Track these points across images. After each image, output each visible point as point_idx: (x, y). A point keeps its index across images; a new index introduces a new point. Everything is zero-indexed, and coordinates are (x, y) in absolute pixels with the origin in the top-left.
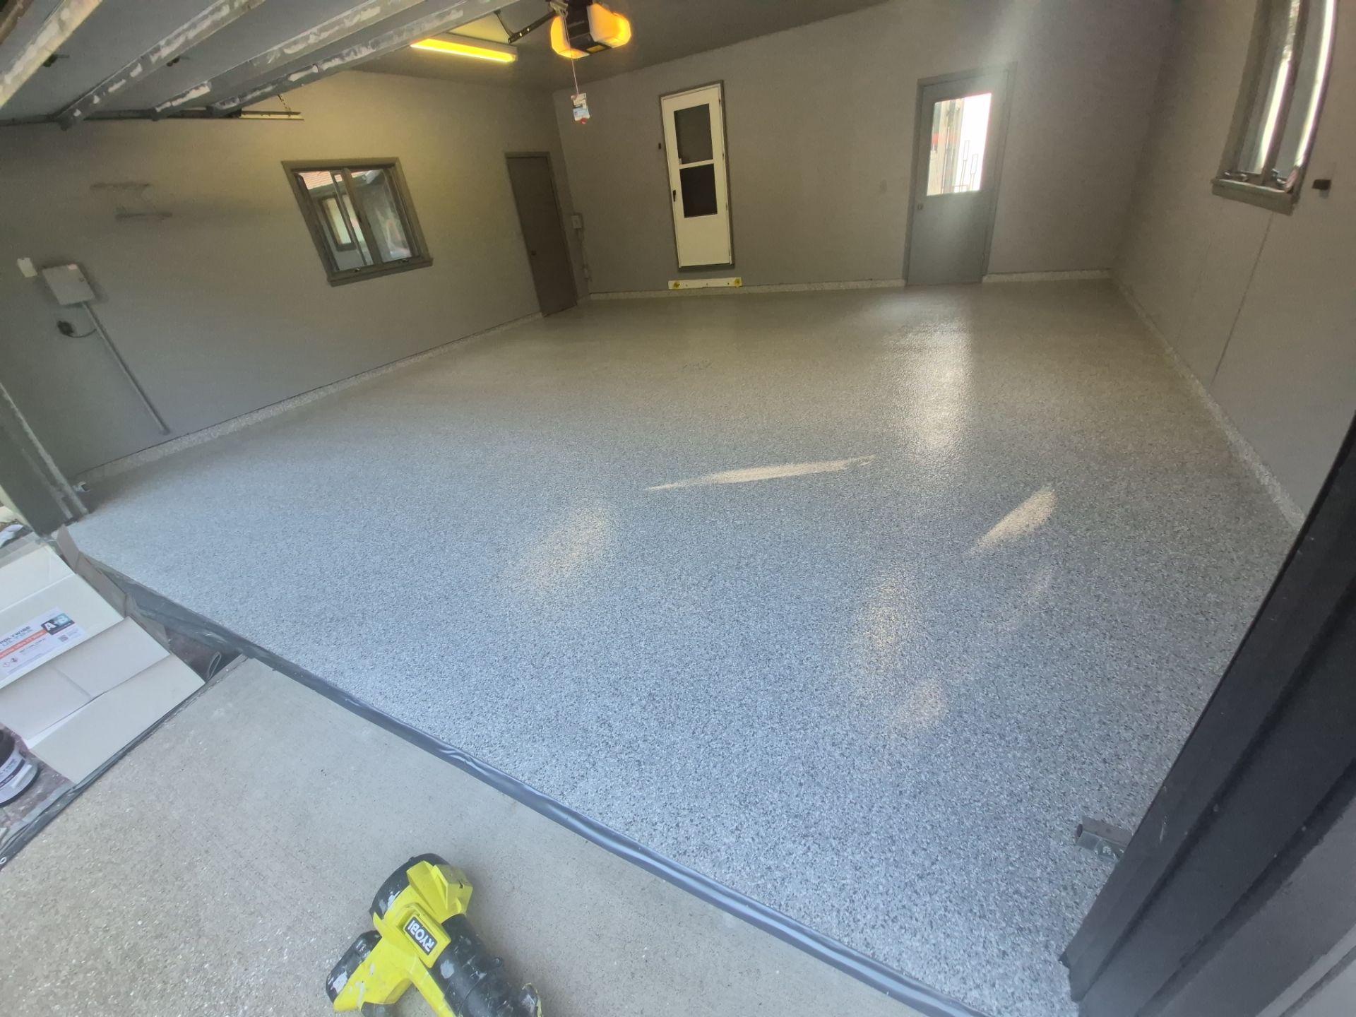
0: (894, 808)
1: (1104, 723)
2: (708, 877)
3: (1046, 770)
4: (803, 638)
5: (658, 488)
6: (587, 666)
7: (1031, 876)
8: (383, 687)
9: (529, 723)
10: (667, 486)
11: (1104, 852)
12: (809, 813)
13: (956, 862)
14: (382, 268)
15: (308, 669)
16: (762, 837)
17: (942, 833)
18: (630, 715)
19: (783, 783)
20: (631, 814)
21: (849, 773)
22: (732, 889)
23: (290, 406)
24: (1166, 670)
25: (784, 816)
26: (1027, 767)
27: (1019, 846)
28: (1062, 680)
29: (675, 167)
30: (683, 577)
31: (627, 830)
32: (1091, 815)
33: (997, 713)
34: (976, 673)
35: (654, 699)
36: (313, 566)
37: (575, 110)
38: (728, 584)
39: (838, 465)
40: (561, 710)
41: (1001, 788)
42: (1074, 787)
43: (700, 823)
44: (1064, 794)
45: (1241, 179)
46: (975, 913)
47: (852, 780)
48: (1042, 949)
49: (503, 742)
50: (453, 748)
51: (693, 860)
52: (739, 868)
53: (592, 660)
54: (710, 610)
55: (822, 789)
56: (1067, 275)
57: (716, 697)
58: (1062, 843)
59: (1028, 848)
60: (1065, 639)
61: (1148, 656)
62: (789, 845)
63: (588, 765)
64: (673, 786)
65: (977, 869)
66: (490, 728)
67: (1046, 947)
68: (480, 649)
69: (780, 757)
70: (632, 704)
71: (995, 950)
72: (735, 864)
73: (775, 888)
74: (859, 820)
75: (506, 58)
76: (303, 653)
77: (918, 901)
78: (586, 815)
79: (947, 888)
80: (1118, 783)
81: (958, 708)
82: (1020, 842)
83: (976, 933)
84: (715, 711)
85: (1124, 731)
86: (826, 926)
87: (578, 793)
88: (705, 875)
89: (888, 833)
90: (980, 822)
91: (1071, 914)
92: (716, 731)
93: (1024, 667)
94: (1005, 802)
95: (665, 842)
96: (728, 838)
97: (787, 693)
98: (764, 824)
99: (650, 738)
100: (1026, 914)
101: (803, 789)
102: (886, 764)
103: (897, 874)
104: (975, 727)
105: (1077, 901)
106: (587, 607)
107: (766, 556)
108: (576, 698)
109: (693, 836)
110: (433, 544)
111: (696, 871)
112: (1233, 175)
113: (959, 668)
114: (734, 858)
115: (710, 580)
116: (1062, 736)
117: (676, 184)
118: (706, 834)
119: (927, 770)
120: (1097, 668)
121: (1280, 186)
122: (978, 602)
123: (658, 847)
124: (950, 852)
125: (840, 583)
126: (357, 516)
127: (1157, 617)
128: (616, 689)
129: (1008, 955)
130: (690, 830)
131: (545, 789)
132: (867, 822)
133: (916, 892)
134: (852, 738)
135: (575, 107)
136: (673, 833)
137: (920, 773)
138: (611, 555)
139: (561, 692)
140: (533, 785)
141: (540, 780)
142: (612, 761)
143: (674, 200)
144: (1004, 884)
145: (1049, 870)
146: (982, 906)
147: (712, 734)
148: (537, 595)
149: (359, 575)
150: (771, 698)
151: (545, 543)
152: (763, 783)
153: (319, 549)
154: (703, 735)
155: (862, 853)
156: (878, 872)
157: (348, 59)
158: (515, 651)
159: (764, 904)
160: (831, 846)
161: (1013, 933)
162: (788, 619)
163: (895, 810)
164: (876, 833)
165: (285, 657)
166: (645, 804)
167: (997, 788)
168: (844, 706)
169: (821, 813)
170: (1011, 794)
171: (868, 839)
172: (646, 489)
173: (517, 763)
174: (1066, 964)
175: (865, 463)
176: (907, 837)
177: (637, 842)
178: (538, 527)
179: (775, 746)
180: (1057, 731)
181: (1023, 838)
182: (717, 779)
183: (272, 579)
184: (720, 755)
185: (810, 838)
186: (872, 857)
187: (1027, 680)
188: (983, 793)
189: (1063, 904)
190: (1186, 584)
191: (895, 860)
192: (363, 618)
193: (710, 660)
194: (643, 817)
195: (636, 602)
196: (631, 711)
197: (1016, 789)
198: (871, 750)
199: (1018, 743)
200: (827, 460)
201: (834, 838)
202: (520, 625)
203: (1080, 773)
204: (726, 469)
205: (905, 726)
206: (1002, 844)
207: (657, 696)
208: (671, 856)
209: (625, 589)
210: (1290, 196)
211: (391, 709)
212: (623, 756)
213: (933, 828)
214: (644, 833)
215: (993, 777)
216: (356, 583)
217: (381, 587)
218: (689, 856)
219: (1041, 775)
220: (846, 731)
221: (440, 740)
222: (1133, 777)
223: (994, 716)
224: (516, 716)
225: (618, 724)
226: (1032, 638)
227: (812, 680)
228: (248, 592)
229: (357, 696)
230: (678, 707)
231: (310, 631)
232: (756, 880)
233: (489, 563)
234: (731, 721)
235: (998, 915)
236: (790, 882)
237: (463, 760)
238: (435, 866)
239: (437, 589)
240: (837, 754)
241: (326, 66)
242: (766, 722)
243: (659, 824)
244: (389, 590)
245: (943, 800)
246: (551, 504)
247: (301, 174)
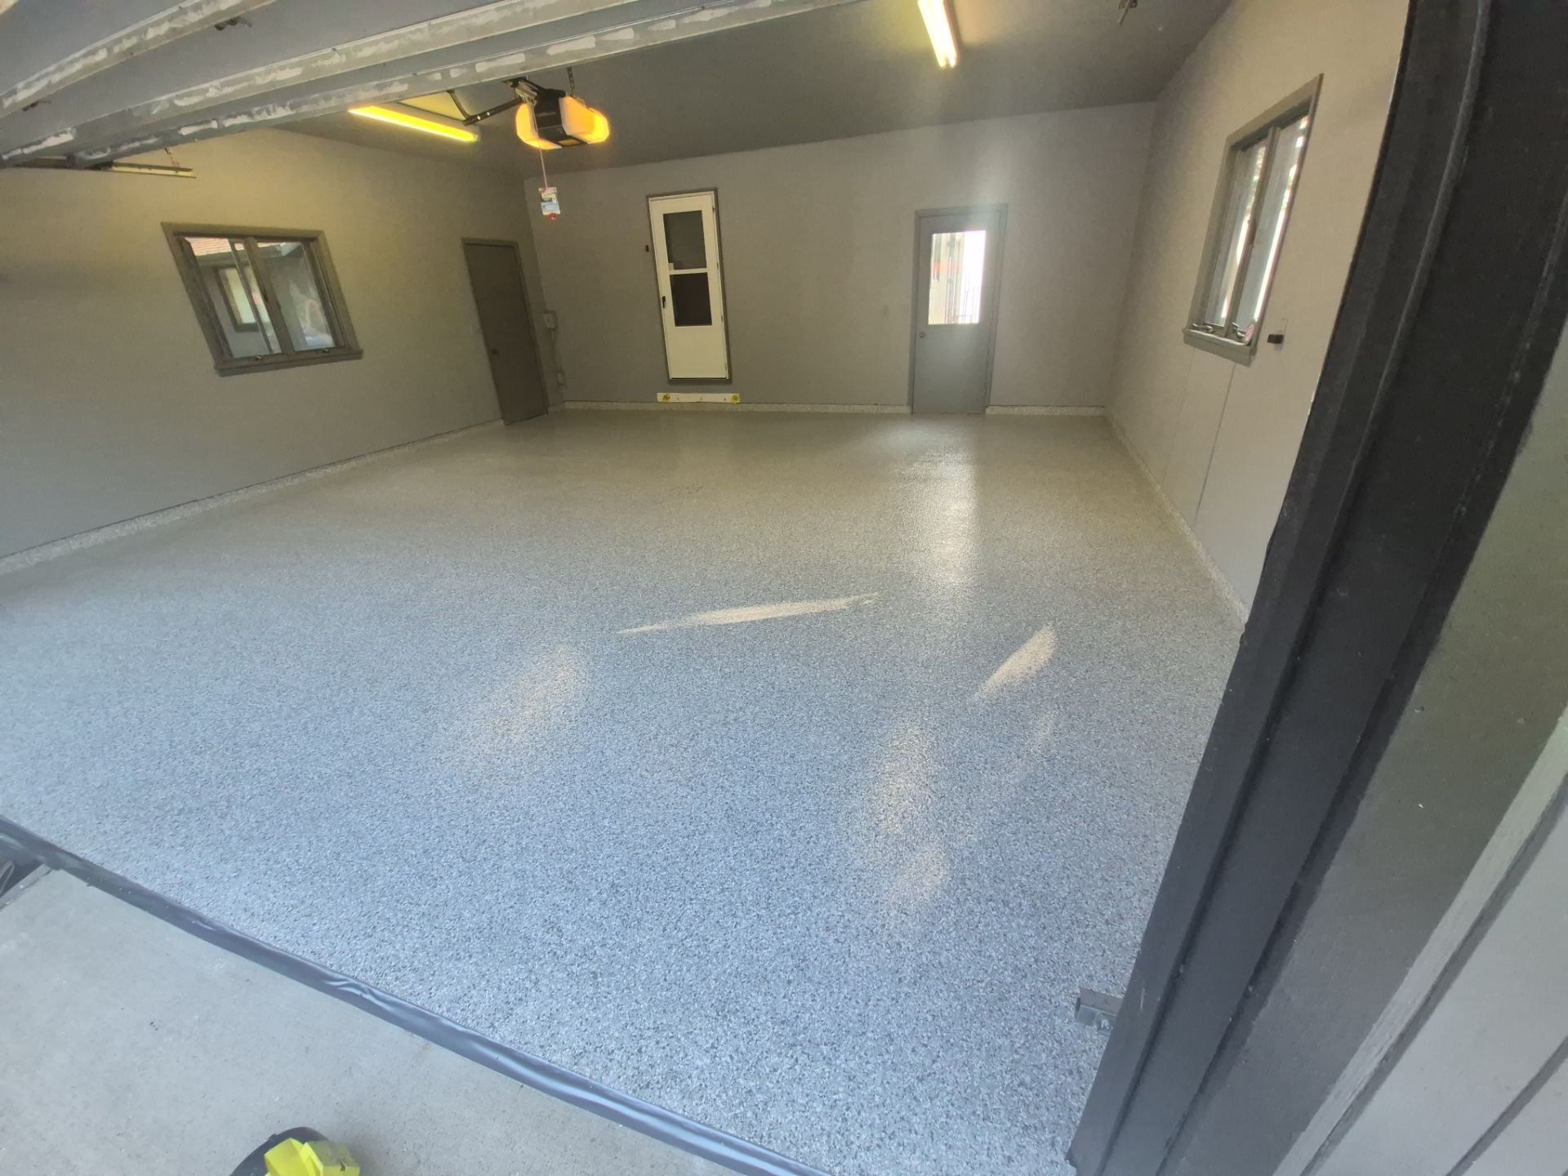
0: (893, 999)
1: (1106, 880)
2: (675, 1113)
3: (1051, 937)
4: (797, 804)
5: (635, 630)
6: (533, 855)
7: (1036, 1063)
8: (250, 900)
9: (452, 935)
10: (646, 628)
11: (1102, 1026)
12: (797, 1017)
13: (958, 1056)
14: (292, 356)
15: (140, 882)
16: (742, 1053)
17: (943, 1024)
18: (586, 914)
19: (768, 982)
20: (581, 1044)
21: (844, 962)
22: (704, 1124)
23: (147, 523)
24: (1163, 818)
25: (769, 1024)
26: (1032, 936)
27: (1025, 1029)
28: (1064, 835)
29: (665, 271)
30: (660, 737)
31: (576, 1064)
32: (1095, 987)
33: (1001, 876)
34: (980, 832)
35: (617, 891)
36: (160, 738)
37: (543, 204)
38: (712, 744)
39: (840, 603)
40: (497, 915)
41: (1006, 963)
42: (1078, 954)
43: (668, 1045)
44: (1068, 963)
45: (1207, 330)
46: (979, 1115)
47: (846, 971)
48: (1048, 1148)
49: (416, 963)
50: (344, 977)
51: (657, 1094)
52: (714, 1096)
53: (541, 847)
54: (691, 775)
55: (814, 985)
56: (1064, 411)
57: (693, 883)
58: (1067, 1020)
59: (1033, 1030)
60: (1067, 789)
61: (1146, 804)
62: (774, 1059)
63: (528, 985)
64: (636, 1001)
65: (980, 1062)
66: (398, 946)
67: (1053, 1145)
68: (392, 841)
69: (766, 951)
70: (590, 900)
71: (1000, 1157)
72: (709, 1091)
73: (756, 1116)
74: (854, 1018)
75: (466, 136)
76: (133, 860)
77: (918, 1110)
78: (524, 1051)
79: (949, 1088)
80: (1121, 946)
81: (960, 874)
82: (1025, 1025)
83: (979, 1139)
84: (691, 899)
85: (1125, 887)
86: (815, 1155)
87: (514, 1023)
88: (671, 1111)
89: (886, 1031)
90: (983, 1006)
91: (1077, 1102)
92: (691, 925)
93: (1028, 823)
94: (1009, 980)
95: (624, 1073)
96: (701, 1059)
97: (777, 871)
98: (745, 1036)
99: (611, 942)
100: (1032, 1108)
101: (791, 988)
102: (884, 946)
103: (895, 1080)
104: (979, 895)
105: (1083, 1086)
106: (538, 779)
107: (757, 709)
108: (517, 897)
109: (658, 1062)
110: (337, 704)
111: (661, 1107)
112: (1202, 326)
113: (962, 829)
114: (708, 1084)
115: (692, 739)
116: (1065, 898)
117: (666, 289)
118: (675, 1058)
119: (929, 949)
120: (1098, 819)
121: (1240, 339)
122: (981, 752)
123: (614, 1082)
124: (952, 1045)
125: (838, 738)
126: (231, 670)
127: (1153, 761)
128: (570, 882)
129: (1013, 1161)
130: (655, 1055)
131: (469, 1021)
132: (863, 1020)
133: (915, 1098)
134: (848, 920)
135: (543, 201)
136: (633, 1062)
137: (921, 953)
138: (573, 713)
139: (498, 890)
140: (455, 1018)
141: (463, 1010)
142: (560, 976)
143: (664, 307)
144: (1008, 1076)
145: (1054, 1053)
146: (986, 1105)
147: (687, 929)
148: (474, 766)
149: (227, 749)
150: (758, 879)
151: (489, 701)
152: (745, 984)
153: (170, 715)
154: (675, 932)
155: (857, 1059)
156: (874, 1079)
157: (258, 118)
158: (439, 842)
159: (742, 1139)
160: (822, 1054)
161: (1019, 1133)
162: (779, 782)
163: (894, 1002)
164: (872, 1032)
165: (106, 867)
166: (600, 1028)
167: (1001, 963)
168: (840, 882)
169: (812, 1014)
170: (1016, 969)
171: (864, 1040)
172: (621, 632)
173: (433, 990)
174: (1073, 1164)
175: (867, 602)
176: (906, 1032)
177: (587, 1079)
178: (482, 679)
179: (761, 938)
180: (1061, 892)
181: (1028, 1020)
182: (691, 986)
183: (96, 758)
184: (695, 955)
185: (799, 1047)
186: (868, 1063)
187: (1030, 838)
188: (986, 971)
189: (1069, 1091)
190: (1179, 725)
191: (892, 1063)
192: (227, 807)
193: (688, 837)
194: (597, 1045)
195: (602, 769)
196: (587, 909)
197: (1020, 963)
198: (869, 932)
199: (1022, 910)
200: (827, 598)
201: (826, 1044)
202: (448, 807)
203: (1084, 938)
204: (714, 608)
205: (906, 900)
206: (1007, 1029)
207: (621, 887)
208: (630, 1092)
209: (589, 754)
210: (1248, 348)
211: (259, 930)
212: (574, 968)
213: (934, 1019)
214: (597, 1066)
215: (997, 951)
216: (222, 760)
217: (258, 764)
218: (652, 1089)
219: (1046, 944)
220: (842, 911)
221: (325, 967)
222: (1135, 938)
223: (998, 881)
224: (436, 928)
225: (570, 927)
226: (1035, 790)
227: (806, 854)
228: (59, 777)
229: (210, 915)
230: (647, 899)
231: (146, 829)
232: (734, 1109)
233: (413, 727)
234: (710, 911)
235: (1003, 1114)
236: (773, 1106)
237: (358, 992)
238: (306, 1144)
239: (338, 764)
240: (831, 941)
241: (228, 123)
242: (751, 908)
243: (616, 1051)
244: (269, 769)
245: (945, 983)
246: (500, 651)
247: (188, 239)
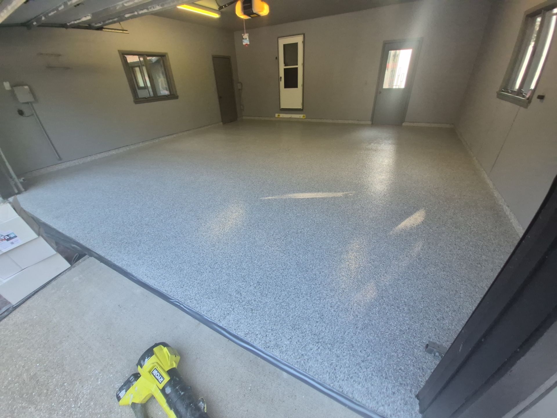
0: (354, 333)
1: (439, 305)
2: (278, 357)
3: (415, 322)
4: (322, 263)
5: (266, 198)
6: (232, 269)
7: (406, 363)
8: (147, 272)
9: (207, 291)
10: (270, 198)
11: (436, 355)
12: (320, 334)
13: (377, 356)
14: (156, 98)
15: (115, 263)
16: (300, 342)
17: (372, 344)
18: (249, 290)
19: (310, 321)
20: (247, 330)
21: (337, 318)
22: (287, 362)
23: (114, 152)
24: (464, 285)
25: (310, 334)
26: (407, 320)
27: (403, 351)
28: (423, 286)
29: (282, 67)
30: (274, 235)
31: (245, 337)
32: (431, 340)
33: (397, 298)
34: (390, 281)
35: (259, 284)
36: (120, 220)
37: (243, 40)
38: (292, 239)
39: (340, 194)
40: (221, 286)
41: (397, 328)
42: (425, 329)
43: (275, 335)
44: (421, 331)
45: (508, 92)
46: (384, 377)
47: (338, 322)
48: (409, 392)
49: (196, 298)
50: (174, 299)
51: (272, 350)
52: (290, 354)
53: (235, 267)
54: (285, 249)
55: (325, 324)
57: (285, 285)
58: (419, 351)
59: (406, 352)
60: (426, 270)
61: (458, 279)
62: (311, 346)
63: (231, 310)
64: (265, 320)
65: (385, 359)
66: (191, 292)
67: (411, 391)
68: (189, 259)
69: (309, 311)
70: (250, 286)
71: (391, 392)
72: (289, 352)
73: (305, 363)
74: (340, 337)
75: (216, 16)
76: (113, 256)
77: (361, 371)
78: (229, 330)
79: (373, 366)
80: (443, 328)
81: (382, 295)
82: (403, 350)
83: (384, 384)
84: (284, 290)
85: (446, 308)
86: (324, 379)
87: (226, 321)
88: (276, 356)
89: (351, 343)
90: (387, 341)
91: (421, 379)
92: (284, 298)
93: (409, 280)
94: (398, 334)
95: (261, 342)
96: (286, 342)
97: (314, 285)
98: (301, 337)
99: (257, 300)
100: (404, 378)
101: (318, 324)
102: (352, 315)
103: (353, 360)
104: (388, 303)
105: (424, 374)
106: (234, 245)
107: (308, 229)
108: (227, 282)
109: (272, 340)
110: (171, 214)
111: (273, 354)
112: (505, 90)
113: (383, 279)
114: (289, 350)
115: (285, 237)
116: (422, 309)
117: (282, 74)
118: (278, 340)
119: (368, 319)
120: (437, 282)
121: (524, 97)
122: (392, 253)
123: (258, 344)
124: (375, 352)
125: (337, 242)
126: (140, 201)
127: (462, 264)
128: (244, 279)
129: (395, 394)
130: (271, 338)
131: (212, 318)
132: (343, 338)
133: (360, 367)
134: (339, 305)
136: (264, 339)
137: (365, 320)
138: (245, 224)
139: (221, 279)
140: (208, 316)
141: (210, 314)
142: (241, 308)
143: (281, 81)
144: (395, 366)
145: (413, 361)
146: (386, 374)
147: (282, 300)
148: (213, 238)
149: (139, 225)
150: (307, 287)
151: (218, 217)
152: (302, 320)
153: (123, 213)
154: (278, 300)
155: (340, 351)
156: (346, 358)
157: (150, 10)
158: (203, 261)
159: (299, 369)
160: (328, 347)
161: (398, 385)
162: (316, 255)
163: (354, 334)
164: (346, 343)
165: (106, 257)
166: (253, 327)
167: (395, 328)
168: (336, 292)
169: (325, 334)
170: (401, 330)
171: (343, 345)
172: (261, 198)
173: (201, 307)
174: (418, 399)
175: (350, 194)
176: (358, 345)
177: (249, 342)
178: (215, 210)
179: (307, 306)
180: (420, 307)
181: (404, 348)
182: (284, 318)
183: (102, 224)
184: (285, 308)
185: (320, 344)
186: (344, 352)
187: (409, 286)
188: (389, 330)
189: (418, 375)
190: (474, 251)
191: (353, 354)
192: (140, 243)
193: (283, 270)
194: (253, 332)
195: (254, 244)
196: (250, 288)
197: (402, 329)
198: (346, 310)
199: (404, 310)
200: (335, 192)
201: (329, 344)
202: (205, 250)
203: (428, 323)
204: (294, 193)
205: (361, 301)
206: (396, 350)
207: (261, 283)
208: (263, 348)
209: (250, 239)
210: (528, 101)
211: (150, 282)
212: (245, 306)
213: (369, 342)
214: (252, 338)
215: (393, 323)
216: (138, 228)
217: (148, 231)
218: (270, 348)
219: (413, 324)
220: (337, 301)
221: (169, 295)
222: (449, 326)
223: (396, 299)
224: (202, 288)
225: (244, 293)
226: (413, 269)
227: (324, 281)
228: (91, 229)
229: (136, 275)
230: (269, 288)
231: (117, 247)
232: (297, 359)
233: (194, 224)
234: (290, 295)
235: (392, 378)
236: (310, 361)
237: (179, 304)
238: (165, 347)
239: (172, 233)
240: (332, 311)
241: (141, 12)
242: (305, 296)
243: (258, 335)
244: (151, 232)
245: (373, 331)
246: (221, 201)
247: (126, 56)
